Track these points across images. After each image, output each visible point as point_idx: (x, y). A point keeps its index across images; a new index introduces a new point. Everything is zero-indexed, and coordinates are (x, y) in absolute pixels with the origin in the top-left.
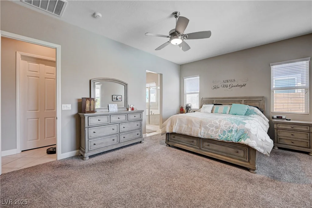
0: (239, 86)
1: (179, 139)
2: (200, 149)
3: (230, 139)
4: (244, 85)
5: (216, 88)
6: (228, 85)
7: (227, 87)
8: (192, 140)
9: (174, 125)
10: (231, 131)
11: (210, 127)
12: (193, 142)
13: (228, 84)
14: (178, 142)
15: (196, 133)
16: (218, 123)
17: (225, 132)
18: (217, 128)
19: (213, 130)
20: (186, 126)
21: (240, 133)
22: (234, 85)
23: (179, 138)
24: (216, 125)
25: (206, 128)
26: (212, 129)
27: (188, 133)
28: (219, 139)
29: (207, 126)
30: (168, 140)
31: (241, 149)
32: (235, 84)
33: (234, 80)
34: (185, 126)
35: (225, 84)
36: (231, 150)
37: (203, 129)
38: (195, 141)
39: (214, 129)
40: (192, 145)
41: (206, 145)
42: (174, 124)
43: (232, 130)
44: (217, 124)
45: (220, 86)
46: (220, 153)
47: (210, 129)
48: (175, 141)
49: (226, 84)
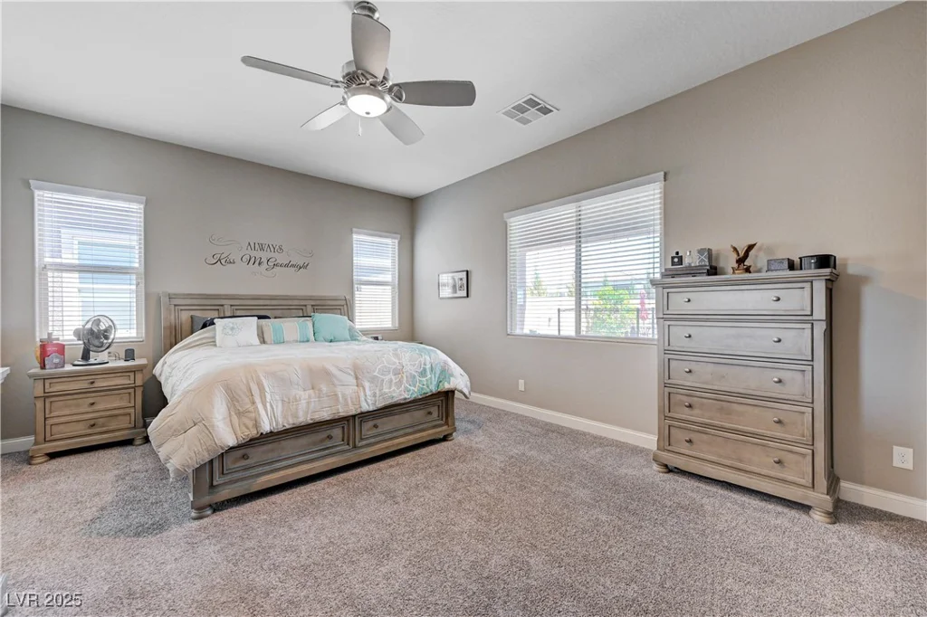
0: (293, 266)
1: (271, 456)
2: (355, 447)
3: (428, 390)
4: (305, 266)
5: (223, 261)
6: (264, 260)
7: (259, 264)
8: (324, 435)
9: (254, 403)
10: (423, 373)
11: (382, 375)
12: (330, 437)
13: (264, 255)
14: (267, 468)
15: (352, 402)
16: (397, 361)
17: (414, 377)
18: (397, 372)
19: (391, 381)
20: (311, 391)
21: (438, 372)
22: (279, 261)
23: (272, 450)
24: (394, 367)
25: (373, 380)
26: (387, 378)
27: (325, 415)
28: (408, 396)
29: (375, 374)
30: (212, 486)
31: (434, 405)
32: (282, 259)
33: (281, 249)
34: (307, 392)
35: (253, 254)
36: (419, 415)
37: (367, 385)
38: (337, 432)
39: (393, 377)
40: (327, 448)
41: (368, 430)
42: (258, 400)
43: (425, 370)
44: (394, 363)
45: (235, 256)
46: (402, 432)
47: (383, 380)
48: (254, 472)
49: (258, 254)
